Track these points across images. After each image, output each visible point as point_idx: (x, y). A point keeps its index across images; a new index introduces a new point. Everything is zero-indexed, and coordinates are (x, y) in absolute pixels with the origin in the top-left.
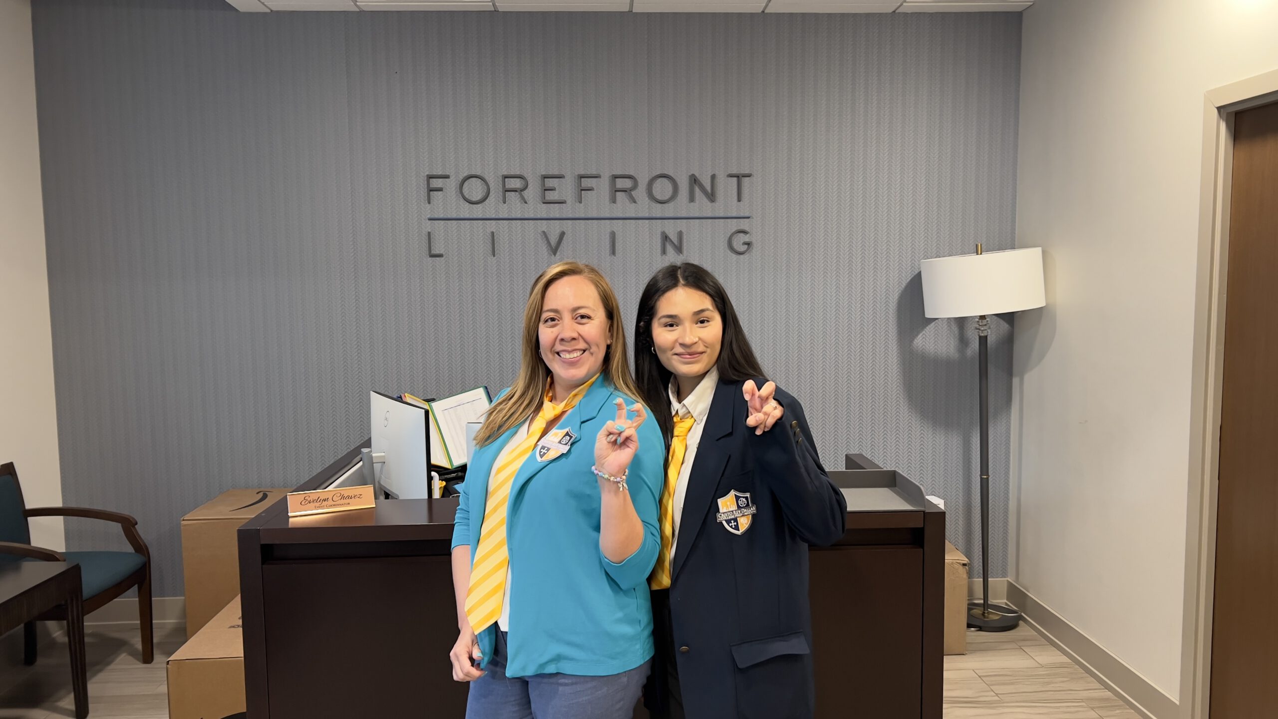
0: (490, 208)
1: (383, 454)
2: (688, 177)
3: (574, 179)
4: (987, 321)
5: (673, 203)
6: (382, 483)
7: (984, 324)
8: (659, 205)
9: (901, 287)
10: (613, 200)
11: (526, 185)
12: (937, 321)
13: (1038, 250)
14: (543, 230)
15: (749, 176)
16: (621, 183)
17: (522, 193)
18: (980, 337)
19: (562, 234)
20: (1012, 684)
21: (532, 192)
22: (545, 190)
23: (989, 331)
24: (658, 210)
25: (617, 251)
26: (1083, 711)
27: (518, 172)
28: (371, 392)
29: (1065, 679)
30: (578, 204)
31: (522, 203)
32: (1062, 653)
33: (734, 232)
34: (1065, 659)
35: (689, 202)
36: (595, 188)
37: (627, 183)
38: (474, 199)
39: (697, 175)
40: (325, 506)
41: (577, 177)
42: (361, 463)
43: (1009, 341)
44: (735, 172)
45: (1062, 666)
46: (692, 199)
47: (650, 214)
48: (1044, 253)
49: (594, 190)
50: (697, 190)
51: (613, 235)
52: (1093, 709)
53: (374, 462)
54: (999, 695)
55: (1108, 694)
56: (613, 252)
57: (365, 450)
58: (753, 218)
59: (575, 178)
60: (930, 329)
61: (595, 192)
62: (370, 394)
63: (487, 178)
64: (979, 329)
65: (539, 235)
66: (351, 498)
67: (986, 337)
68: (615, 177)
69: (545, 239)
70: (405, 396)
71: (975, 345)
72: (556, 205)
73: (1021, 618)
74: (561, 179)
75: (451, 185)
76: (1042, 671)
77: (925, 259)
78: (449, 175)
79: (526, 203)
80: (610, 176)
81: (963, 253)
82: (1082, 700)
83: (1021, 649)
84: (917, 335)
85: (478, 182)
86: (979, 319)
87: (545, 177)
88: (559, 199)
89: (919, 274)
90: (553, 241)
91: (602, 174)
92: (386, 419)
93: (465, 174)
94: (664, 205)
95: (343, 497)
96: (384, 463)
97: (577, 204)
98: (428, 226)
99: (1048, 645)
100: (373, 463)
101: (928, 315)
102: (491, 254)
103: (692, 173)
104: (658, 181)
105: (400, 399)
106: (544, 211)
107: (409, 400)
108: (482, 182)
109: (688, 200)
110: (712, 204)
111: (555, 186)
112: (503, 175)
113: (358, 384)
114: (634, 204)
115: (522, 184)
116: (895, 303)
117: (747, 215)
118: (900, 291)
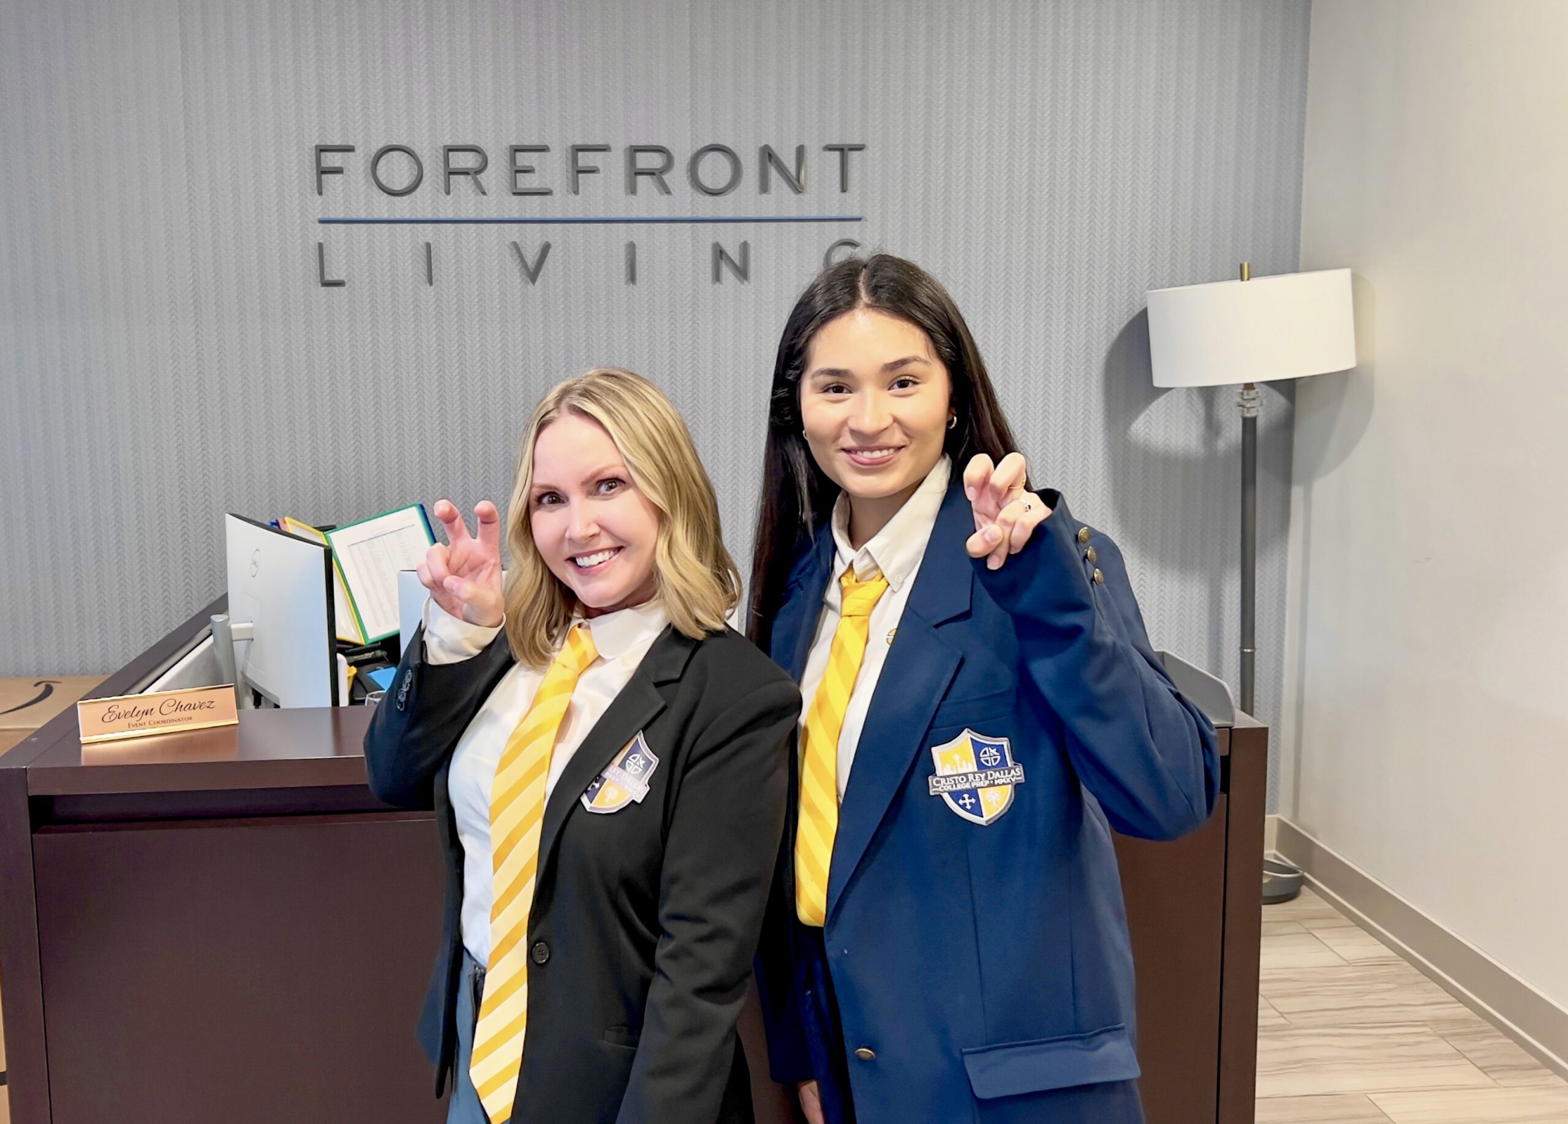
0: (422, 203)
1: (250, 625)
2: (757, 151)
3: (565, 153)
4: (1257, 393)
5: (732, 194)
6: (248, 674)
7: (1252, 397)
8: (709, 199)
9: (1112, 336)
10: (632, 190)
11: (484, 164)
12: (1169, 393)
13: (1345, 275)
14: (514, 239)
15: (860, 148)
16: (645, 161)
17: (478, 176)
18: (1245, 420)
19: (546, 249)
20: (1304, 994)
21: (495, 176)
22: (517, 171)
23: (1260, 409)
24: (707, 206)
25: (637, 277)
26: (1428, 1042)
27: (470, 141)
28: (228, 516)
29: (1390, 986)
30: (572, 196)
31: (477, 194)
32: (1379, 940)
33: (835, 243)
34: (1384, 951)
35: (760, 193)
36: (601, 169)
37: (654, 161)
38: (397, 187)
39: (773, 146)
40: (147, 724)
41: (570, 150)
42: (211, 640)
43: (1287, 424)
44: (836, 141)
45: (1382, 963)
46: (764, 187)
47: (693, 212)
48: (1356, 280)
49: (599, 173)
50: (773, 174)
51: (631, 248)
52: (1443, 1037)
53: (234, 638)
54: (1285, 1015)
55: (1464, 1011)
56: (632, 278)
57: (217, 618)
58: (866, 221)
59: (567, 151)
60: (1158, 405)
61: (601, 175)
62: (224, 517)
63: (418, 152)
64: (1243, 406)
65: (507, 249)
66: (194, 708)
67: (1254, 419)
68: (635, 150)
69: (517, 255)
70: (285, 522)
71: (1233, 432)
72: (536, 197)
73: (1302, 881)
74: (543, 153)
75: (356, 164)
76: (1349, 972)
77: (1152, 289)
78: (353, 146)
79: (484, 193)
80: (626, 149)
81: (1215, 278)
82: (1424, 1023)
83: (1311, 933)
84: (1136, 417)
85: (403, 158)
86: (1244, 389)
87: (517, 150)
88: (539, 187)
89: (1144, 314)
90: (531, 258)
91: (612, 145)
92: (255, 563)
93: (381, 145)
94: (717, 198)
95: (179, 707)
96: (253, 640)
97: (570, 196)
98: (319, 233)
99: (1353, 926)
100: (232, 641)
101: (1157, 383)
102: (427, 280)
103: (764, 143)
104: (706, 157)
105: (275, 527)
106: (515, 207)
107: (291, 529)
108: (410, 157)
109: (757, 189)
110: (798, 196)
111: (534, 166)
112: (444, 146)
113: (203, 500)
114: (666, 196)
115: (477, 161)
116: (1101, 363)
117: (856, 215)
118: (1110, 344)
